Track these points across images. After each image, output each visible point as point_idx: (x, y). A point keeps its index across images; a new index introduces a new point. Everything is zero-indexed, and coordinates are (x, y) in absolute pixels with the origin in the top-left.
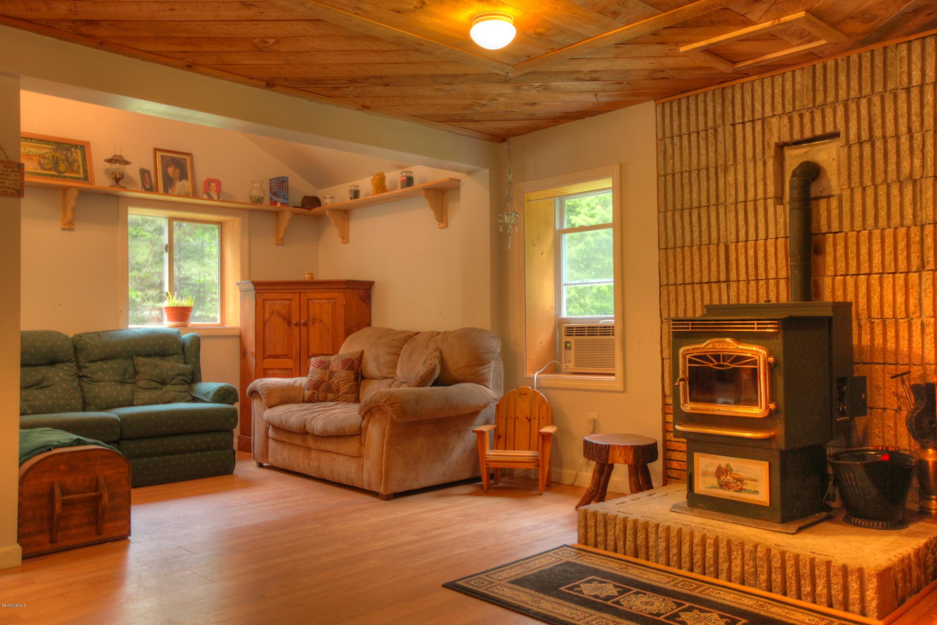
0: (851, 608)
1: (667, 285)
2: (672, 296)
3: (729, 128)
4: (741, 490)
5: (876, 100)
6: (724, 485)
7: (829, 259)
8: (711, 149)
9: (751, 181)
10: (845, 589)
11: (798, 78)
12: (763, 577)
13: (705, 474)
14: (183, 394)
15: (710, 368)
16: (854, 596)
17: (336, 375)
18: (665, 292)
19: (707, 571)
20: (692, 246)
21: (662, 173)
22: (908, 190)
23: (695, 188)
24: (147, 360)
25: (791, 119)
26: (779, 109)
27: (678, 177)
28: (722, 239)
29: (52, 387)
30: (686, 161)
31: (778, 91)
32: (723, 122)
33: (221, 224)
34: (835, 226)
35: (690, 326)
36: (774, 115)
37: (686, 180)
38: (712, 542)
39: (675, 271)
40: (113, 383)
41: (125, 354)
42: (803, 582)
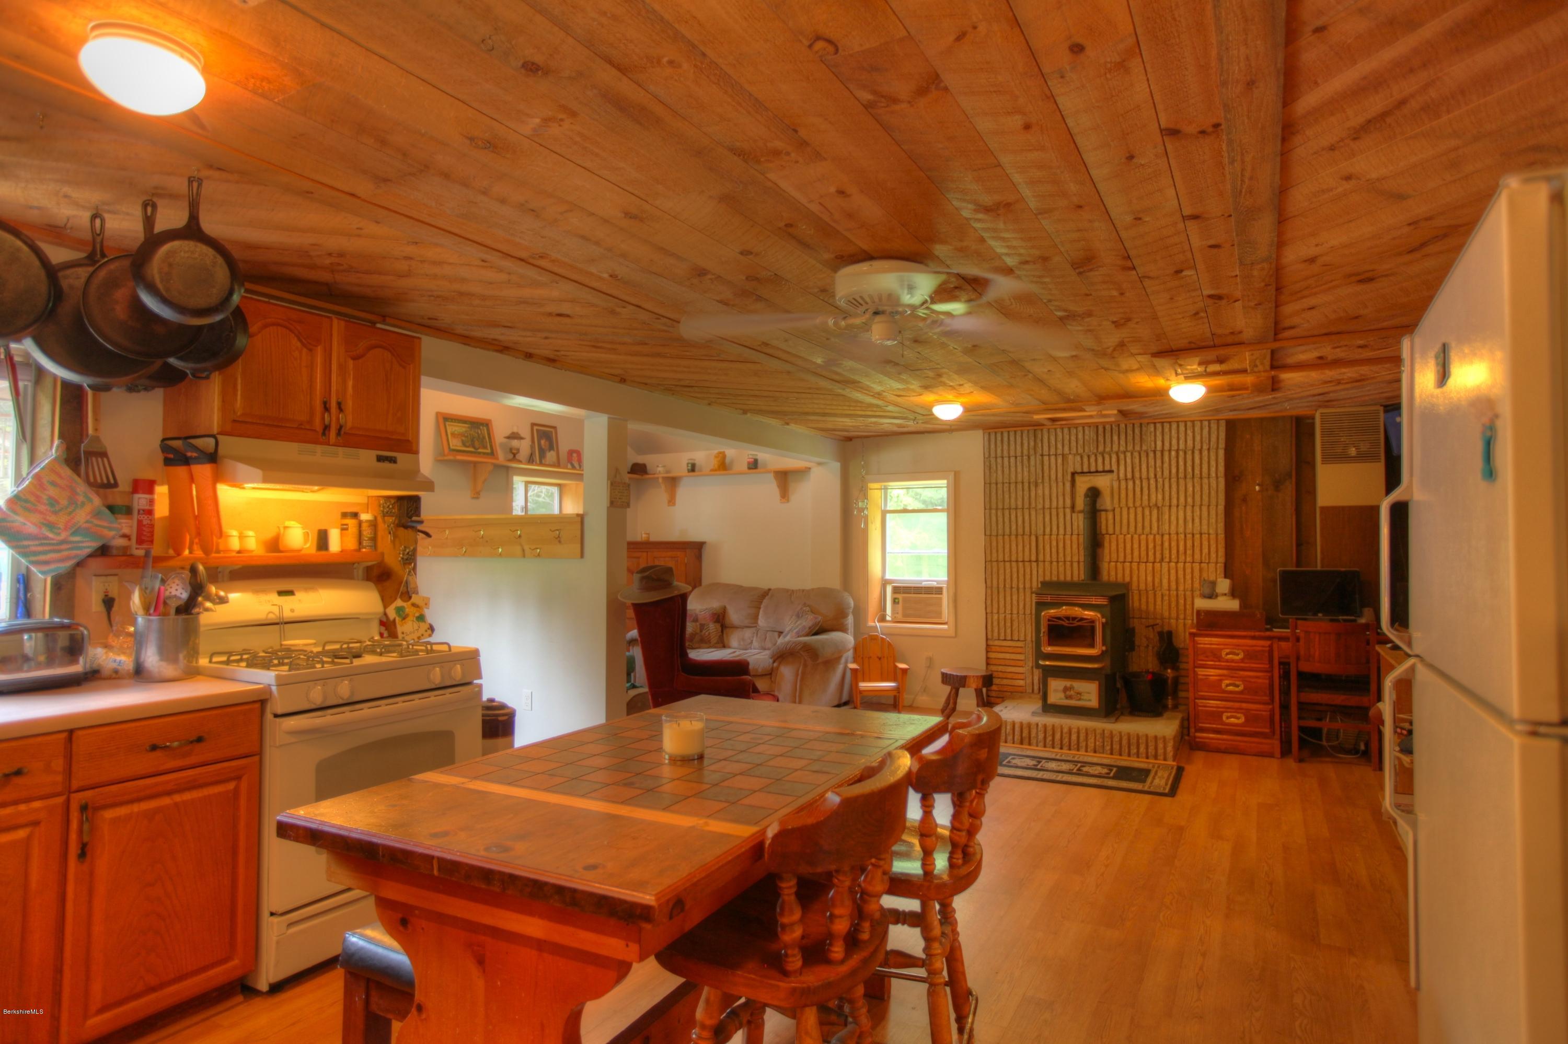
0: (1159, 757)
1: (991, 561)
2: (995, 570)
3: (1039, 457)
4: (1080, 699)
5: (1136, 454)
6: (1067, 697)
7: (1106, 551)
8: (1026, 470)
9: (1054, 495)
10: (1156, 748)
11: (1087, 432)
12: (1108, 748)
13: (1056, 691)
15: (1063, 626)
16: (1160, 751)
17: (706, 627)
18: (990, 566)
19: (1072, 748)
20: (1010, 535)
21: (988, 482)
22: (1155, 512)
23: (1013, 496)
25: (1082, 457)
26: (1074, 451)
27: (1000, 486)
28: (1033, 532)
30: (1006, 476)
31: (1073, 438)
32: (1035, 453)
33: (559, 485)
34: (1111, 531)
35: (1049, 598)
36: (1070, 453)
37: (1006, 489)
38: (1076, 730)
39: (997, 551)
42: (1132, 747)
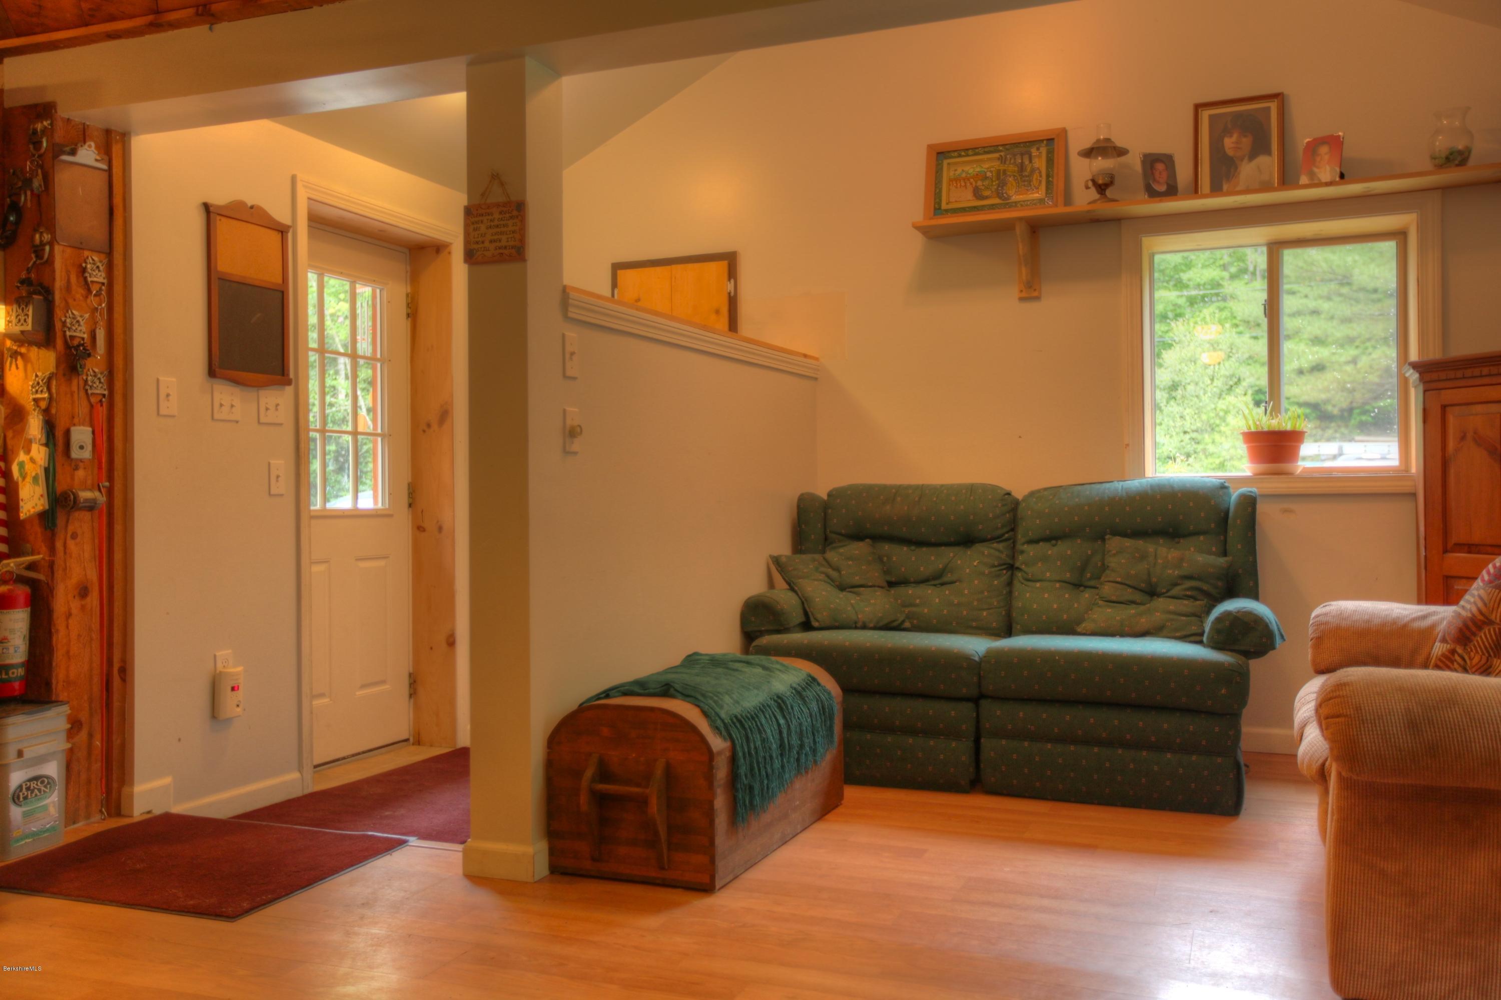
14: (1184, 618)
24: (1128, 543)
29: (957, 583)
40: (1058, 585)
41: (1088, 530)
